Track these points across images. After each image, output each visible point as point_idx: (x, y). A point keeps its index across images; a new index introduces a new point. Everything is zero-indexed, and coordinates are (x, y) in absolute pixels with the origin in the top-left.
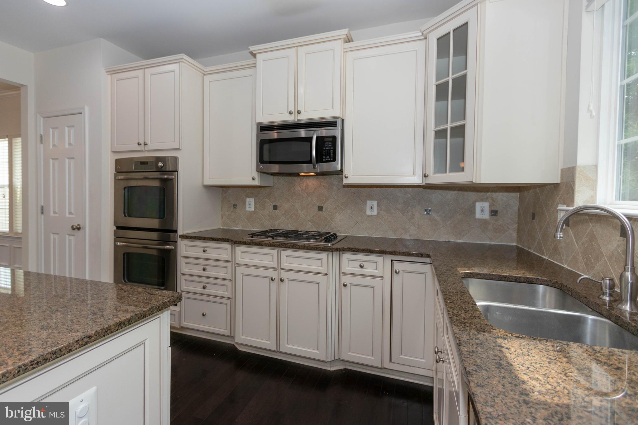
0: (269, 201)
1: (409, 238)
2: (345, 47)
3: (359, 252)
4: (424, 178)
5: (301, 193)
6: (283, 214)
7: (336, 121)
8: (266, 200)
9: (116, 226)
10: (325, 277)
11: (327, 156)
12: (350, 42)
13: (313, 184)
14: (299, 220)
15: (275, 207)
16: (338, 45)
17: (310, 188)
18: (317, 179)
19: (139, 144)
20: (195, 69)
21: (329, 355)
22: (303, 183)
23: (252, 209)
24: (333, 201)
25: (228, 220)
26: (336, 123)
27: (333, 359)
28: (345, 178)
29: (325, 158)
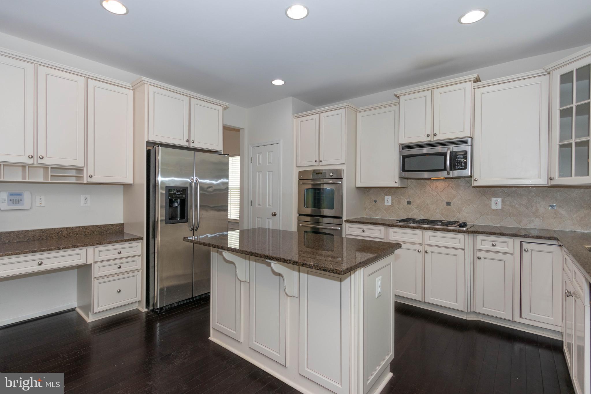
0: (403, 198)
1: (533, 227)
2: (474, 85)
3: (491, 234)
4: (549, 180)
5: (431, 192)
6: (416, 208)
7: (467, 140)
8: (401, 197)
9: (299, 214)
10: (463, 251)
11: (459, 165)
12: (478, 82)
13: (442, 185)
14: (429, 212)
15: (409, 203)
16: (468, 86)
17: (439, 188)
18: (445, 181)
19: (316, 161)
20: (353, 110)
21: (466, 308)
22: (433, 185)
23: (390, 203)
24: (460, 198)
25: (370, 212)
26: (467, 141)
27: (469, 311)
28: (474, 181)
29: (457, 167)
